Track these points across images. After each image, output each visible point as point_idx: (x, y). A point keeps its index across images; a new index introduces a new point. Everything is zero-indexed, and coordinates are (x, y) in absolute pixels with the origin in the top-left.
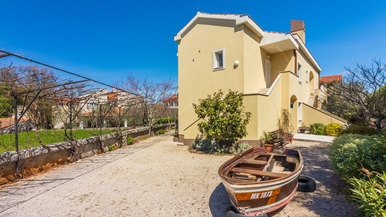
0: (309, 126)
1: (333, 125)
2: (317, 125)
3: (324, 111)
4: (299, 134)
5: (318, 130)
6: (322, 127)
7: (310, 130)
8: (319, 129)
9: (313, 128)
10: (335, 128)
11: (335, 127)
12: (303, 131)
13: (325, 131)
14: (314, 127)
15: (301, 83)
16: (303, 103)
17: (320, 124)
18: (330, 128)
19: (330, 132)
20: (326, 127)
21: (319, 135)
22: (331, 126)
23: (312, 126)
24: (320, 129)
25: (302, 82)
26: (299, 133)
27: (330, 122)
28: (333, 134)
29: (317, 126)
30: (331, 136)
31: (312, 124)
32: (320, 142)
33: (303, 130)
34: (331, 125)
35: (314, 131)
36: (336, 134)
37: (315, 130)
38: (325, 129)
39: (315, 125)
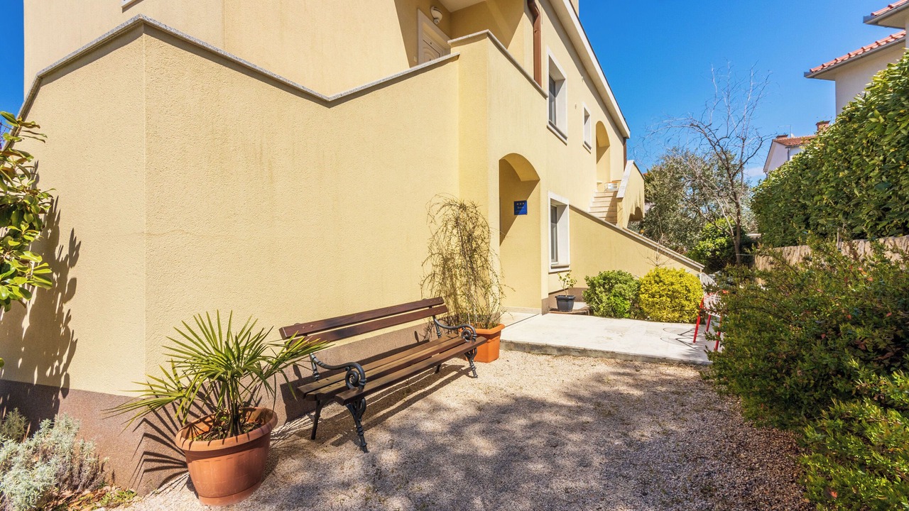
0: (585, 285)
1: (663, 277)
2: (610, 279)
3: (635, 233)
4: (550, 315)
5: (612, 298)
6: (624, 286)
7: (589, 299)
8: (615, 296)
9: (598, 290)
10: (671, 288)
11: (672, 284)
12: (564, 303)
13: (636, 300)
14: (600, 285)
15: (566, 138)
16: (571, 207)
17: (620, 273)
18: (655, 288)
19: (654, 304)
20: (639, 284)
21: (616, 317)
22: (656, 282)
23: (592, 285)
24: (620, 293)
25: (566, 135)
26: (552, 310)
27: (653, 268)
28: (665, 314)
29: (608, 282)
30: (659, 320)
31: (594, 274)
32: (613, 355)
33: (567, 300)
34: (657, 279)
35: (602, 302)
36: (673, 311)
37: (604, 298)
38: (637, 295)
39: (605, 278)
